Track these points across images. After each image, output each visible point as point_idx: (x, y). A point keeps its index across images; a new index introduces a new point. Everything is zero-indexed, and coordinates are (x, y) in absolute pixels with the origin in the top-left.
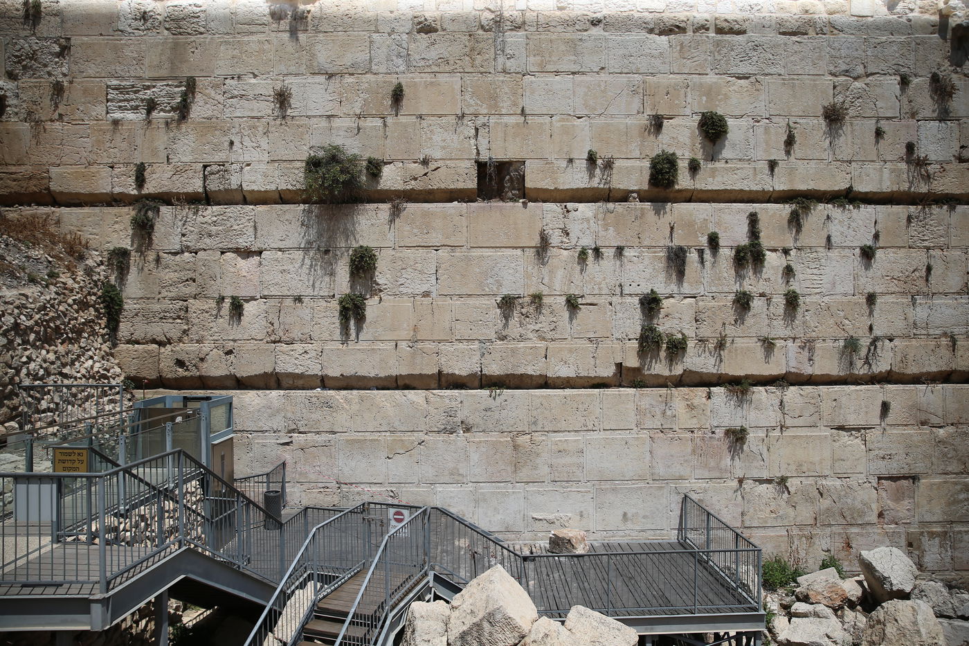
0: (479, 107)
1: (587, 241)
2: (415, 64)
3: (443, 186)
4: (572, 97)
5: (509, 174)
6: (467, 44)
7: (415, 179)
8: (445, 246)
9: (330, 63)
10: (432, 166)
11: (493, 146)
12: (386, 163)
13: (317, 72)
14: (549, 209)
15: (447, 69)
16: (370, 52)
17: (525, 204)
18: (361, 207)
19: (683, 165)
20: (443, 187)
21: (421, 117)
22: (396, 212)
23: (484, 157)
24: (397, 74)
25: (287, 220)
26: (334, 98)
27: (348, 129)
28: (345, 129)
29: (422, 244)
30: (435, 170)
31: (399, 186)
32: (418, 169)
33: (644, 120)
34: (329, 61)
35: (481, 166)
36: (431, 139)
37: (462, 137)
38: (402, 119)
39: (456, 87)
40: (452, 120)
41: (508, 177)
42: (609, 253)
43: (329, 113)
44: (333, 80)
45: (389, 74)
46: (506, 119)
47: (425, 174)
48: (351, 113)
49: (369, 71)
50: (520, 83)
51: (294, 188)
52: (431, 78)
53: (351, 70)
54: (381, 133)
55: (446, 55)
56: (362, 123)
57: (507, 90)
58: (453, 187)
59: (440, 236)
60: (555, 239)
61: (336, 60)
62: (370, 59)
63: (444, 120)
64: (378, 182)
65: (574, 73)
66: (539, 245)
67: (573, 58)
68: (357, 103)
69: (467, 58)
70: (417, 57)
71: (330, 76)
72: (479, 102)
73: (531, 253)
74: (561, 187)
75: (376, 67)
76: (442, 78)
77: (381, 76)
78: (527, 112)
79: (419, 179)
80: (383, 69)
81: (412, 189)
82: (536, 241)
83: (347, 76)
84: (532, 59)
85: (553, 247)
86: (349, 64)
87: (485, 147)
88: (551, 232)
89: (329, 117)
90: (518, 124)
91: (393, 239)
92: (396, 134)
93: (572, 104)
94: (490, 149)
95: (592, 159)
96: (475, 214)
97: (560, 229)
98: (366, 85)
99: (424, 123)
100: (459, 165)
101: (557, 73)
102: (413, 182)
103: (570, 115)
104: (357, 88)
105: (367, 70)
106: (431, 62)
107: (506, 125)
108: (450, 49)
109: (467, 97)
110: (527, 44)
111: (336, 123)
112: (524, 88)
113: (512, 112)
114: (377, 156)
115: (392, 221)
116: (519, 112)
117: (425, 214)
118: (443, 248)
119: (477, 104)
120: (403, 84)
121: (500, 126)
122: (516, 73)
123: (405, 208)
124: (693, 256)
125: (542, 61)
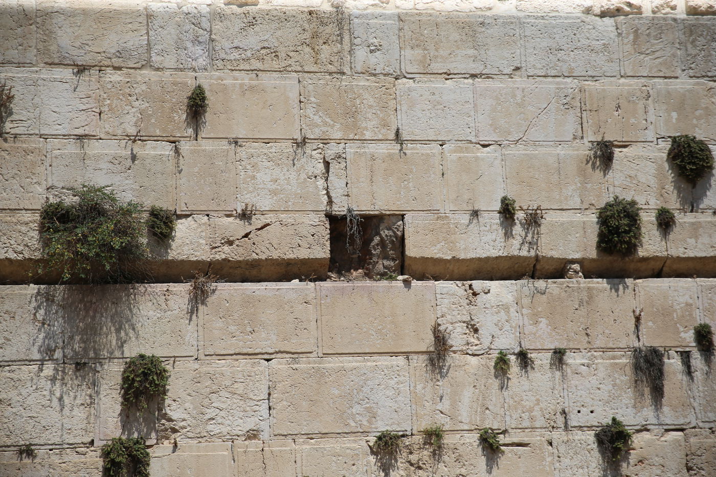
0: (329, 129)
1: (507, 342)
2: (223, 55)
3: (275, 255)
4: (472, 113)
5: (378, 234)
6: (306, 26)
7: (230, 243)
8: (282, 352)
9: (80, 48)
10: (257, 221)
11: (354, 191)
12: (180, 217)
13: (57, 61)
14: (445, 291)
15: (275, 65)
16: (148, 33)
17: (407, 283)
18: (141, 288)
19: (648, 219)
20: (275, 257)
21: (236, 143)
22: (199, 297)
23: (339, 209)
24: (194, 70)
25: (7, 312)
26: (88, 106)
27: (115, 160)
28: (110, 158)
29: (245, 351)
30: (262, 228)
31: (203, 254)
32: (236, 227)
33: (584, 149)
34: (77, 44)
35: (336, 222)
36: (254, 177)
37: (303, 176)
38: (206, 146)
39: (291, 95)
40: (288, 147)
41: (377, 239)
42: (542, 359)
43: (80, 132)
44: (85, 77)
45: (181, 70)
46: (372, 148)
47: (246, 236)
48: (119, 132)
49: (148, 64)
50: (391, 91)
51: (20, 257)
52: (251, 79)
53: (116, 62)
54: (171, 166)
55: (273, 43)
56: (138, 149)
57: (371, 101)
58: (292, 256)
59: (274, 337)
60: (458, 337)
61: (90, 43)
62: (149, 44)
63: (274, 148)
64: (168, 246)
65: (473, 76)
66: (432, 349)
67: (472, 52)
68: (128, 116)
69: (307, 49)
70: (227, 45)
71: (81, 70)
72: (328, 120)
73: (420, 362)
74: (462, 256)
75: (159, 58)
76: (268, 80)
77: (168, 73)
78: (405, 136)
79: (237, 242)
80: (170, 61)
81: (225, 260)
82: (427, 342)
83: (109, 70)
84: (408, 53)
85: (455, 352)
86: (113, 51)
87: (341, 192)
88: (450, 327)
89: (80, 137)
90: (390, 156)
91: (195, 343)
92: (196, 170)
93: (473, 125)
94: (348, 195)
95: (507, 211)
96: (328, 300)
97: (464, 322)
98: (144, 87)
99: (242, 153)
100: (301, 221)
101: (448, 75)
102: (226, 248)
103: (471, 142)
104: (127, 91)
105: (144, 63)
106: (249, 54)
107: (373, 158)
108: (279, 33)
109: (310, 112)
110: (400, 30)
111: (93, 148)
112: (399, 98)
113: (380, 137)
114: (165, 204)
115: (193, 311)
116: (392, 136)
117: (248, 301)
118: (279, 355)
119: (325, 124)
120: (206, 87)
121: (363, 159)
122: (385, 75)
123: (214, 291)
124: (673, 363)
125: (424, 56)
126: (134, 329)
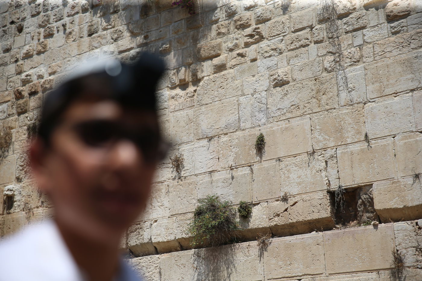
0: (327, 142)
2: (273, 115)
3: (301, 219)
4: (412, 114)
5: (360, 198)
6: (313, 88)
7: (278, 215)
8: (306, 275)
9: (210, 128)
10: (291, 201)
11: (342, 175)
12: (255, 205)
13: (201, 137)
14: (400, 228)
15: (298, 113)
16: (238, 113)
17: (375, 226)
18: (237, 245)
20: (301, 220)
21: (279, 160)
22: (264, 247)
23: (334, 187)
24: (260, 126)
25: (182, 264)
26: (214, 156)
27: (225, 181)
28: (221, 181)
29: (287, 276)
30: (294, 205)
31: (265, 224)
32: (280, 206)
34: (209, 127)
35: (333, 195)
36: (289, 177)
37: (314, 171)
38: (265, 164)
39: (306, 128)
40: (305, 157)
41: (360, 201)
43: (211, 170)
44: (212, 142)
45: (254, 128)
46: (352, 148)
47: (286, 210)
48: (227, 166)
49: (239, 129)
50: (361, 112)
51: (187, 236)
52: (286, 124)
53: (225, 131)
54: (249, 179)
55: (297, 101)
56: (235, 173)
57: (350, 121)
58: (309, 218)
59: (301, 266)
60: (409, 257)
61: (214, 125)
62: (239, 118)
63: (299, 158)
64: (249, 221)
65: (412, 91)
66: (393, 266)
67: (410, 76)
68: (230, 157)
69: (314, 100)
70: (274, 109)
71: (210, 139)
72: (326, 137)
73: (386, 275)
74: (410, 204)
75: (244, 124)
76: (295, 122)
77: (247, 131)
78: (370, 136)
79: (281, 215)
80: (248, 125)
81: (276, 225)
82: (389, 262)
83: (222, 136)
84: (370, 87)
85: (409, 267)
86: (224, 126)
87: (335, 176)
88: (404, 251)
89: (211, 172)
90: (362, 151)
91: (263, 273)
92: (261, 178)
93: (413, 121)
94: (339, 178)
96: (330, 242)
97: (414, 247)
98: (237, 141)
99: (282, 165)
100: (313, 197)
101: (396, 94)
102: (276, 219)
103: (412, 132)
104: (229, 144)
105: (237, 128)
106: (285, 111)
107: (352, 153)
108: (300, 95)
109: (316, 134)
110: (366, 75)
111: (216, 176)
112: (366, 115)
113: (356, 140)
114: (247, 200)
115: (261, 255)
116: (363, 138)
117: (288, 247)
118: (305, 277)
119: (325, 139)
120: (264, 134)
121: (346, 155)
122: (358, 103)
123: (271, 243)
125: (381, 87)
126: (234, 267)
